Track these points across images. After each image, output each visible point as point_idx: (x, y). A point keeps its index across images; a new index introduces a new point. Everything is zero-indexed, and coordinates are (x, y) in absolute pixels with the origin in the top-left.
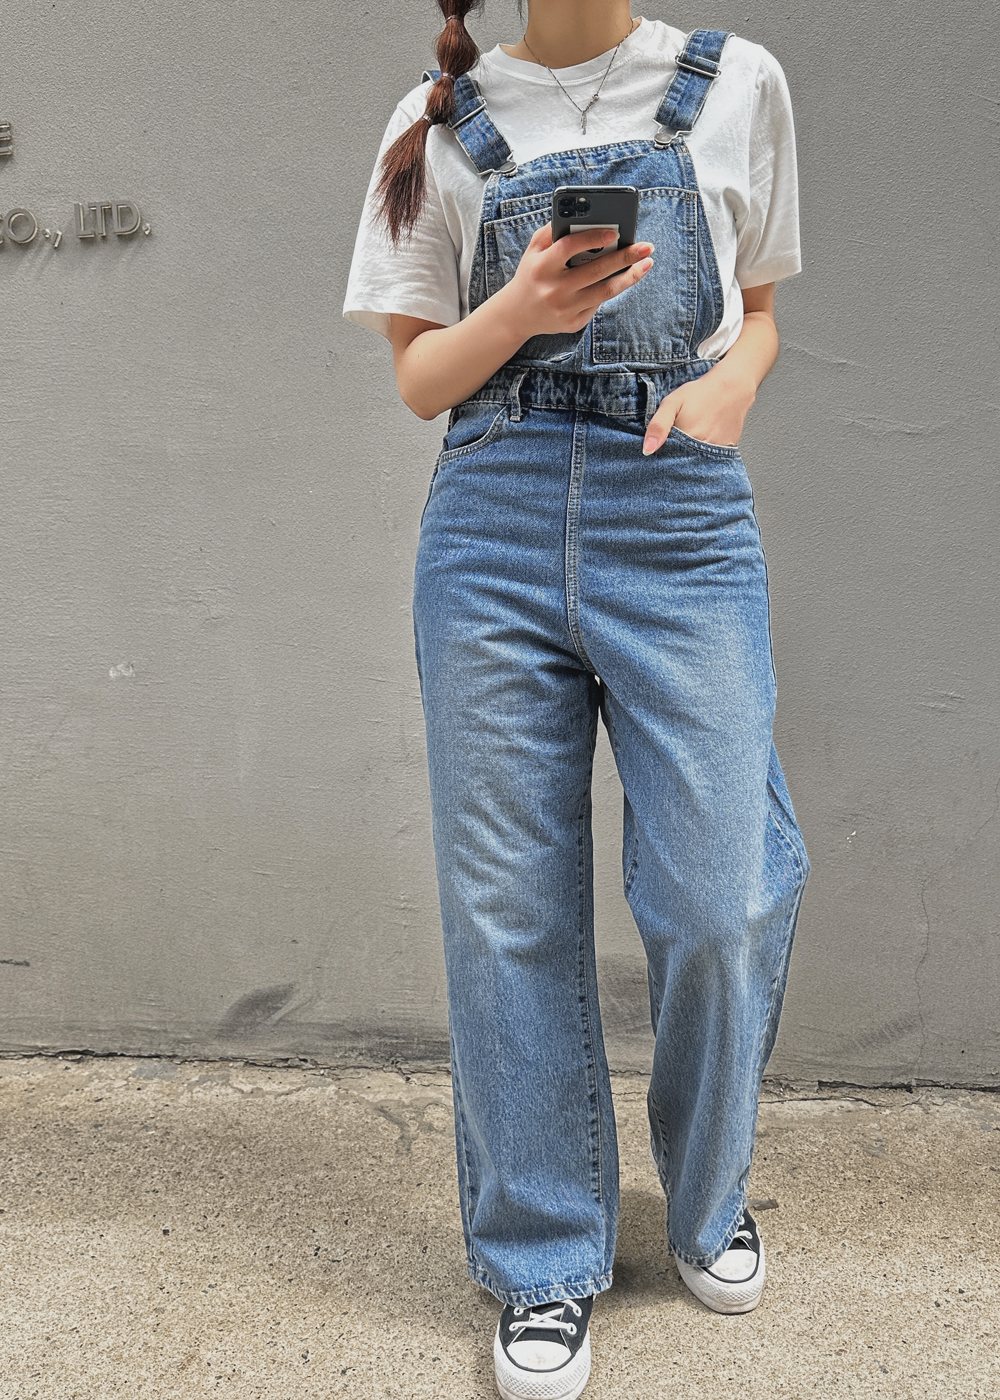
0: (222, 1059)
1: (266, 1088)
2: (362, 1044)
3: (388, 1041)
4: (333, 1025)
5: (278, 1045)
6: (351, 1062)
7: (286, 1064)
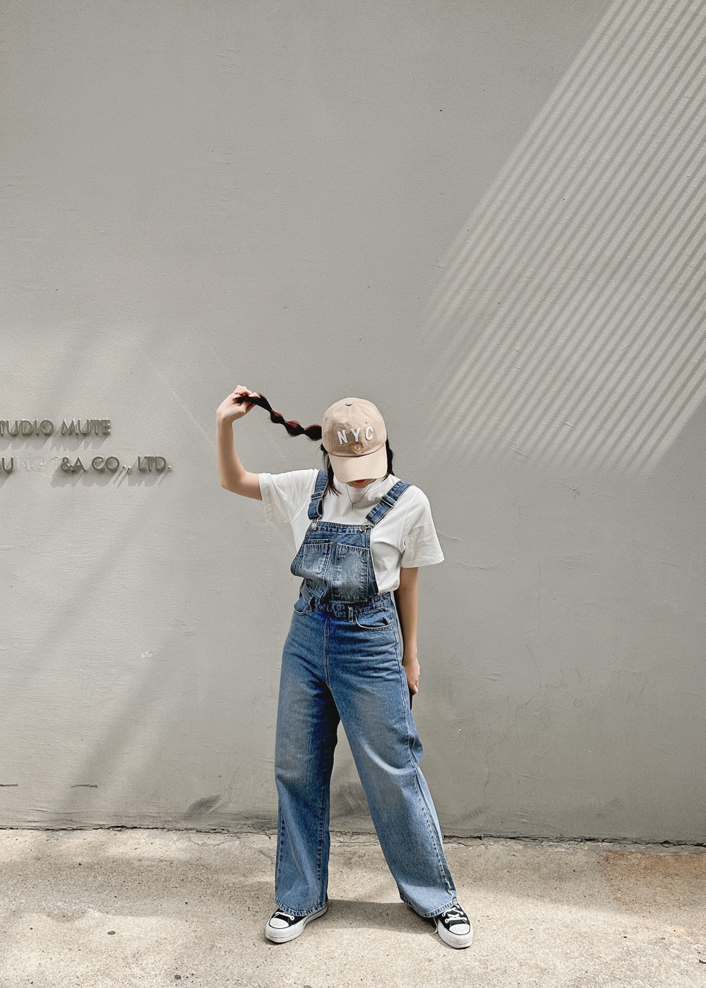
0: (186, 829)
1: (208, 842)
2: (249, 822)
3: (261, 821)
4: (236, 814)
5: (211, 823)
6: (244, 830)
7: (215, 831)
